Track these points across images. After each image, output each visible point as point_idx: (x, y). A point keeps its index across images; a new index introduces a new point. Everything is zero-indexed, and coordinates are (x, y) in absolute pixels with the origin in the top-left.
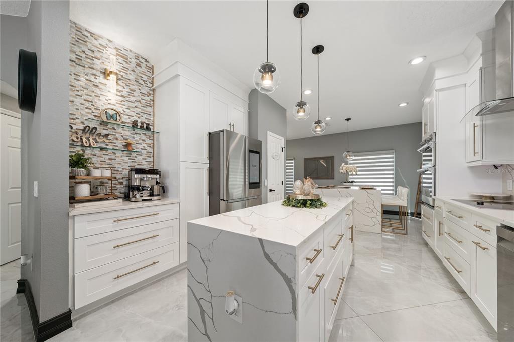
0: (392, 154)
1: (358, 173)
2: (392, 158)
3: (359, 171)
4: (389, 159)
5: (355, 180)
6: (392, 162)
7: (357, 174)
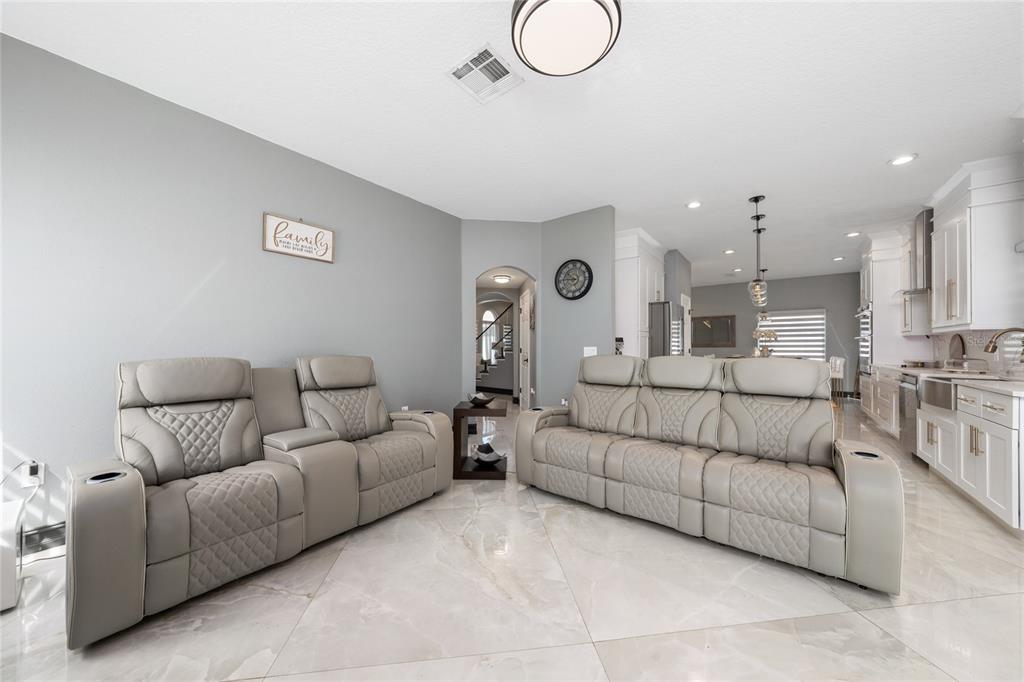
0: (822, 313)
1: (779, 339)
2: (822, 319)
3: (780, 336)
4: (817, 320)
5: (775, 349)
6: (822, 324)
7: (776, 341)
